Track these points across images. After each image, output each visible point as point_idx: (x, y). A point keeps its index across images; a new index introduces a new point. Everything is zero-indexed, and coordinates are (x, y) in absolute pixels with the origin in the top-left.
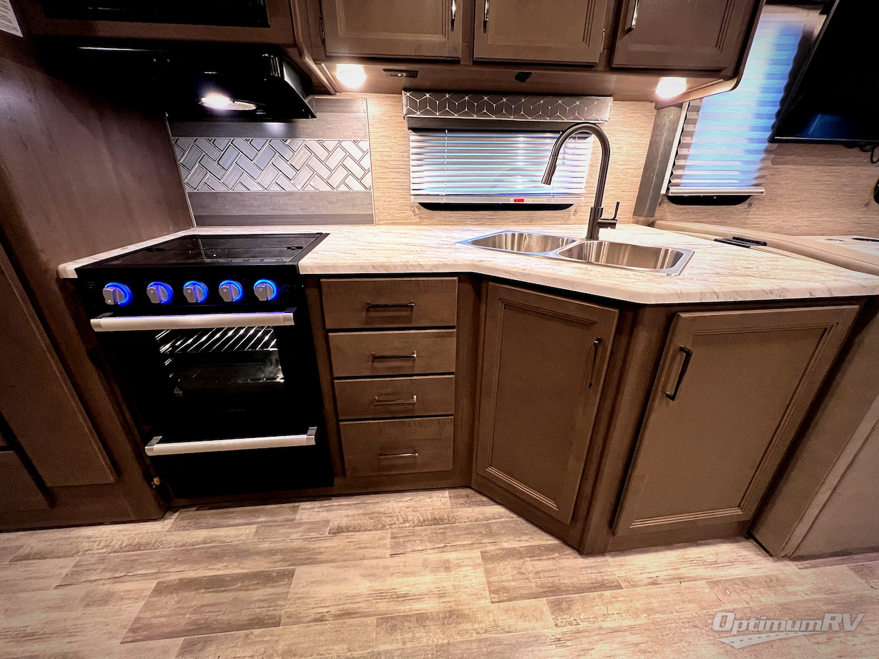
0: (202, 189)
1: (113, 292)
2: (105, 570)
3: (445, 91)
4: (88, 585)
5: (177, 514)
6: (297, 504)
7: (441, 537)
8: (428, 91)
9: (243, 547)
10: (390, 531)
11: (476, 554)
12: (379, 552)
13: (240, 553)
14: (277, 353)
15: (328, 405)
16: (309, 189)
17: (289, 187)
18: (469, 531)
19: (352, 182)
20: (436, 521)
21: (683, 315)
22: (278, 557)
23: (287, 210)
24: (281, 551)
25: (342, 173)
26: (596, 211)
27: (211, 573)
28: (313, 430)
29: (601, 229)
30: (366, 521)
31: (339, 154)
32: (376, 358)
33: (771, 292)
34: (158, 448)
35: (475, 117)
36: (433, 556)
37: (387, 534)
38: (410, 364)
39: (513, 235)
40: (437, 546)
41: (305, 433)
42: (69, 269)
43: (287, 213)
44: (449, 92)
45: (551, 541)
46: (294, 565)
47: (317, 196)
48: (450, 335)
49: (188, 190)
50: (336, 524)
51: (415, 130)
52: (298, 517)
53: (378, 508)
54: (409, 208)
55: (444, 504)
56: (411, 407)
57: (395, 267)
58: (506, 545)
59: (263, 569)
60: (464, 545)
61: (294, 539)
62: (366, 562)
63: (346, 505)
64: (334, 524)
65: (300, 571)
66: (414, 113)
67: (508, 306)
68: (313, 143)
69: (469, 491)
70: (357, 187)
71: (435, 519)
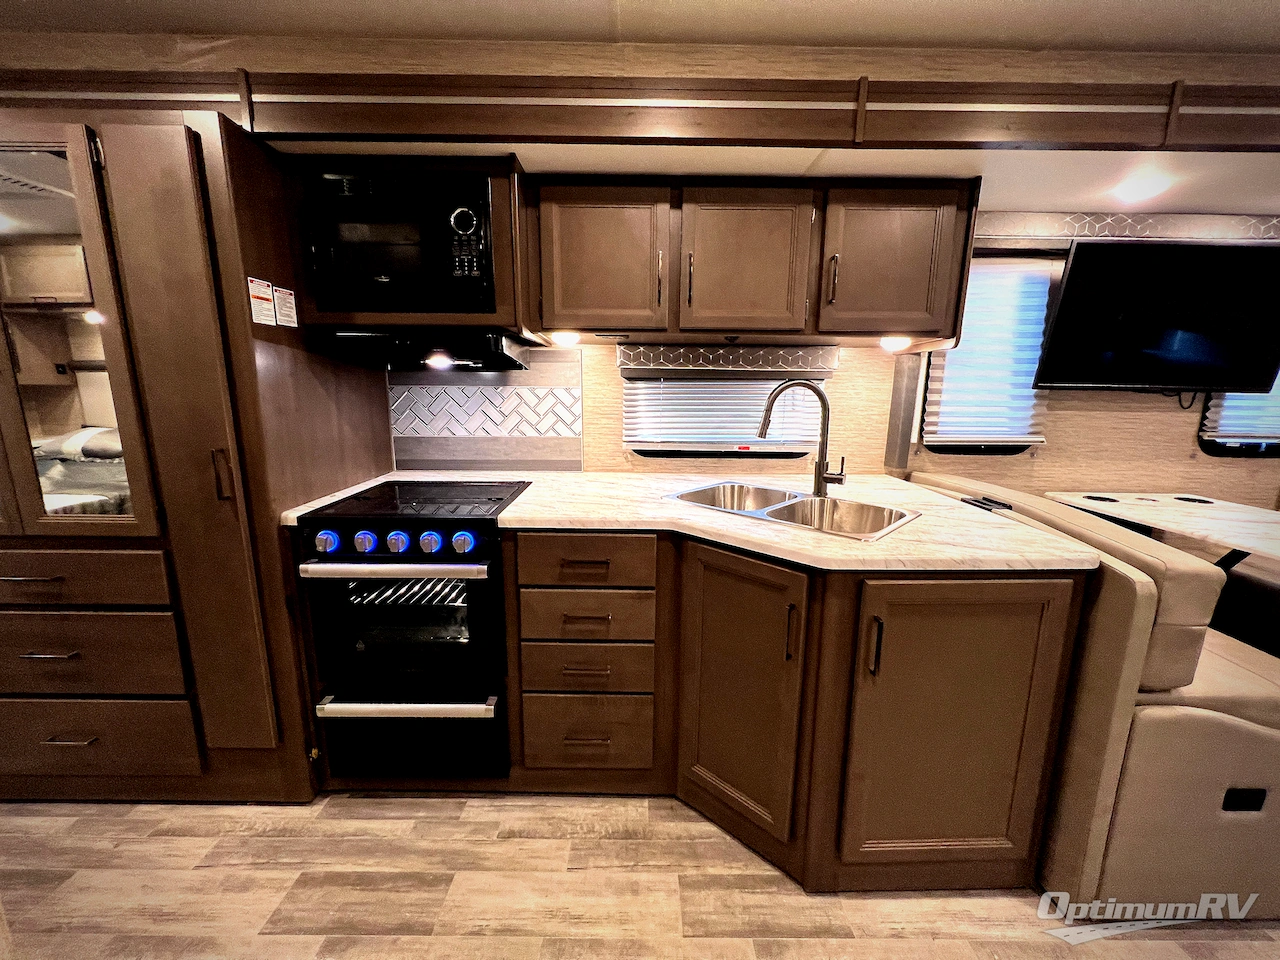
0: (408, 433)
1: (326, 540)
2: (246, 854)
3: (660, 345)
4: (227, 868)
5: (328, 799)
6: (463, 800)
7: (632, 853)
8: (642, 345)
9: (397, 843)
10: (570, 841)
11: (673, 878)
12: (554, 864)
13: (395, 850)
14: (465, 610)
15: (512, 672)
16: (516, 434)
17: (494, 432)
18: (667, 851)
19: (560, 427)
20: (629, 835)
21: (871, 582)
22: (437, 859)
23: (491, 455)
24: (441, 852)
25: (551, 418)
26: (821, 466)
27: (360, 869)
28: (493, 699)
29: (828, 485)
30: (544, 828)
31: (551, 400)
32: (568, 619)
33: (963, 562)
34: (330, 708)
35: (691, 367)
36: (621, 876)
37: (568, 844)
38: (603, 628)
39: (733, 487)
40: (625, 864)
41: (483, 701)
42: (291, 516)
43: (490, 458)
44: (664, 345)
45: (768, 871)
46: (453, 869)
47: (524, 441)
48: (648, 596)
49: (395, 434)
50: (507, 827)
51: (630, 379)
52: (463, 815)
53: (559, 813)
54: (621, 454)
55: (642, 814)
56: (604, 680)
57: (592, 523)
58: (711, 871)
59: (418, 870)
60: (659, 867)
61: (456, 839)
62: (537, 874)
63: (521, 806)
64: (506, 827)
65: (459, 876)
66: (628, 365)
67: (707, 567)
68: (524, 391)
69: (675, 803)
70: (565, 432)
71: (627, 831)
